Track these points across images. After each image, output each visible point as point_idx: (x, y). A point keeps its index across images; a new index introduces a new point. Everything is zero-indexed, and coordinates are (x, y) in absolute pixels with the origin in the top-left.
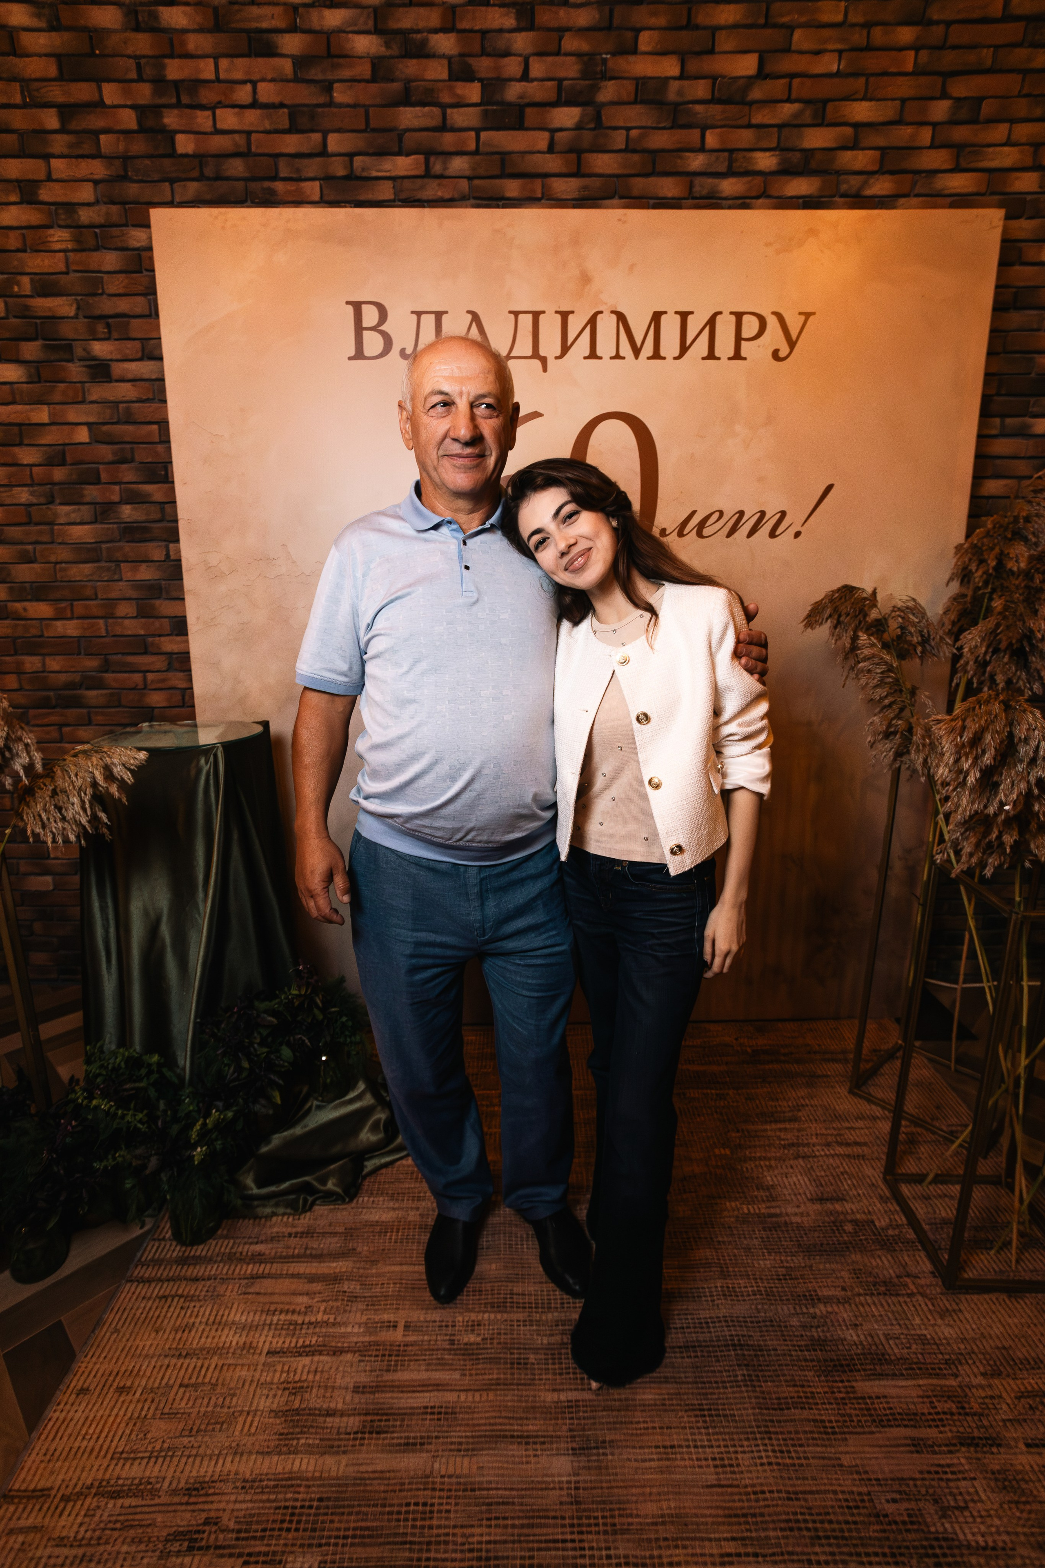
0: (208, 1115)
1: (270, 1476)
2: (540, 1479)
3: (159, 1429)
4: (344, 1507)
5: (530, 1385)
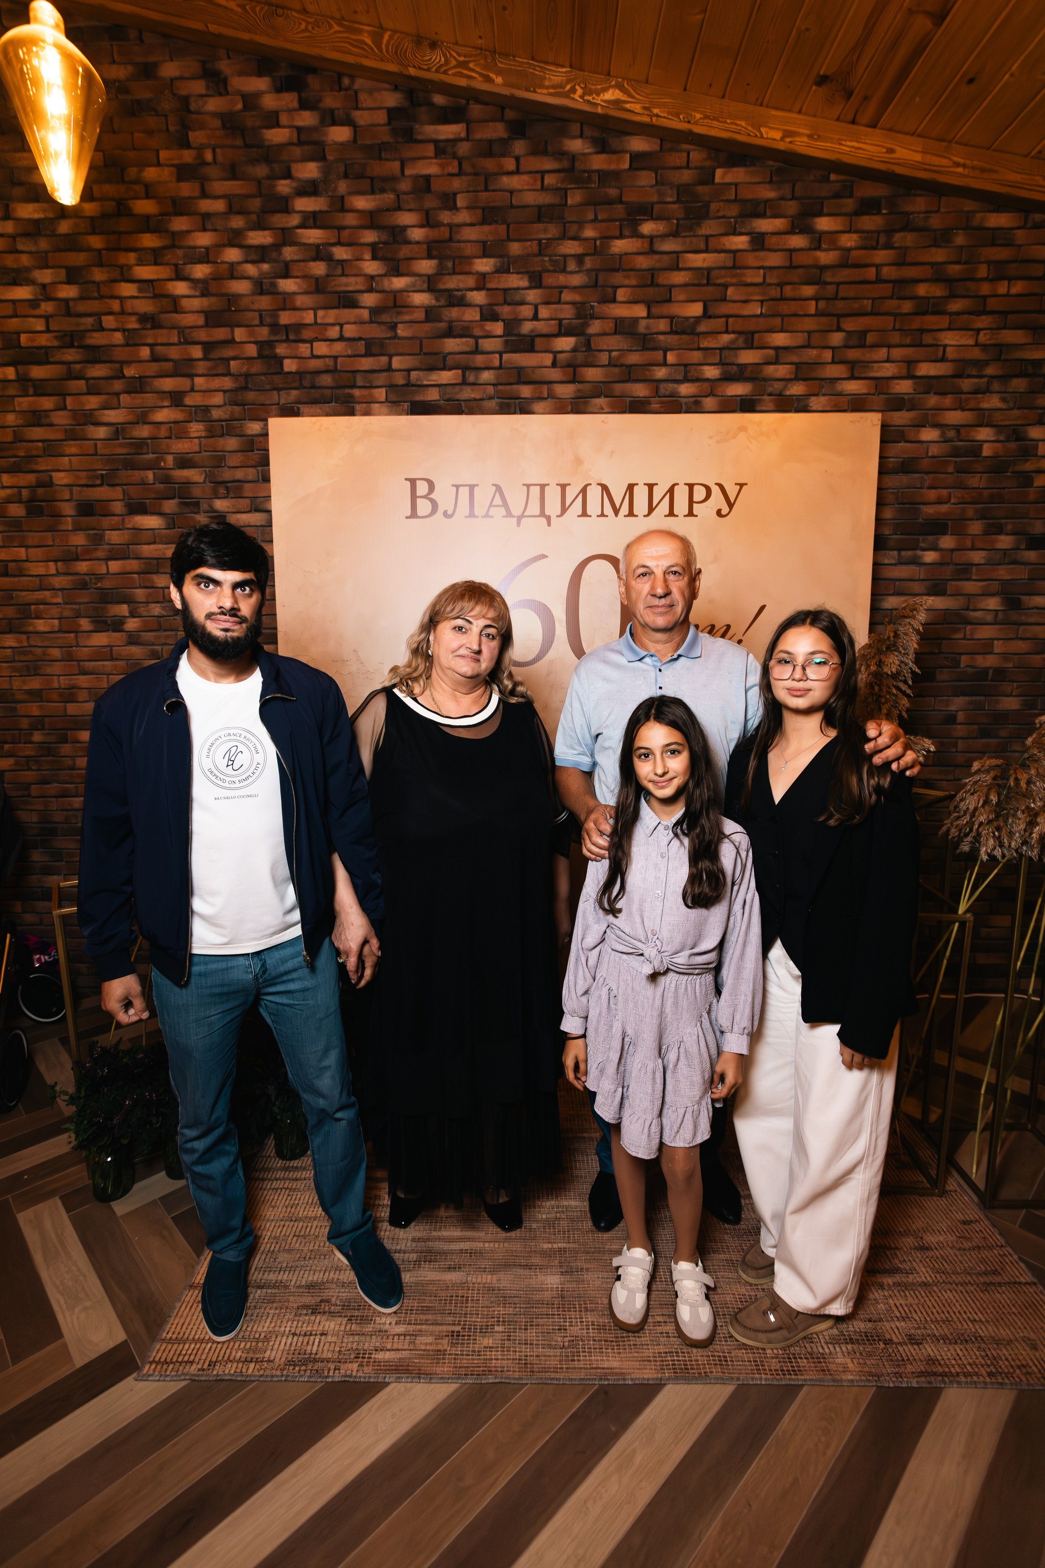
2: (539, 1286)
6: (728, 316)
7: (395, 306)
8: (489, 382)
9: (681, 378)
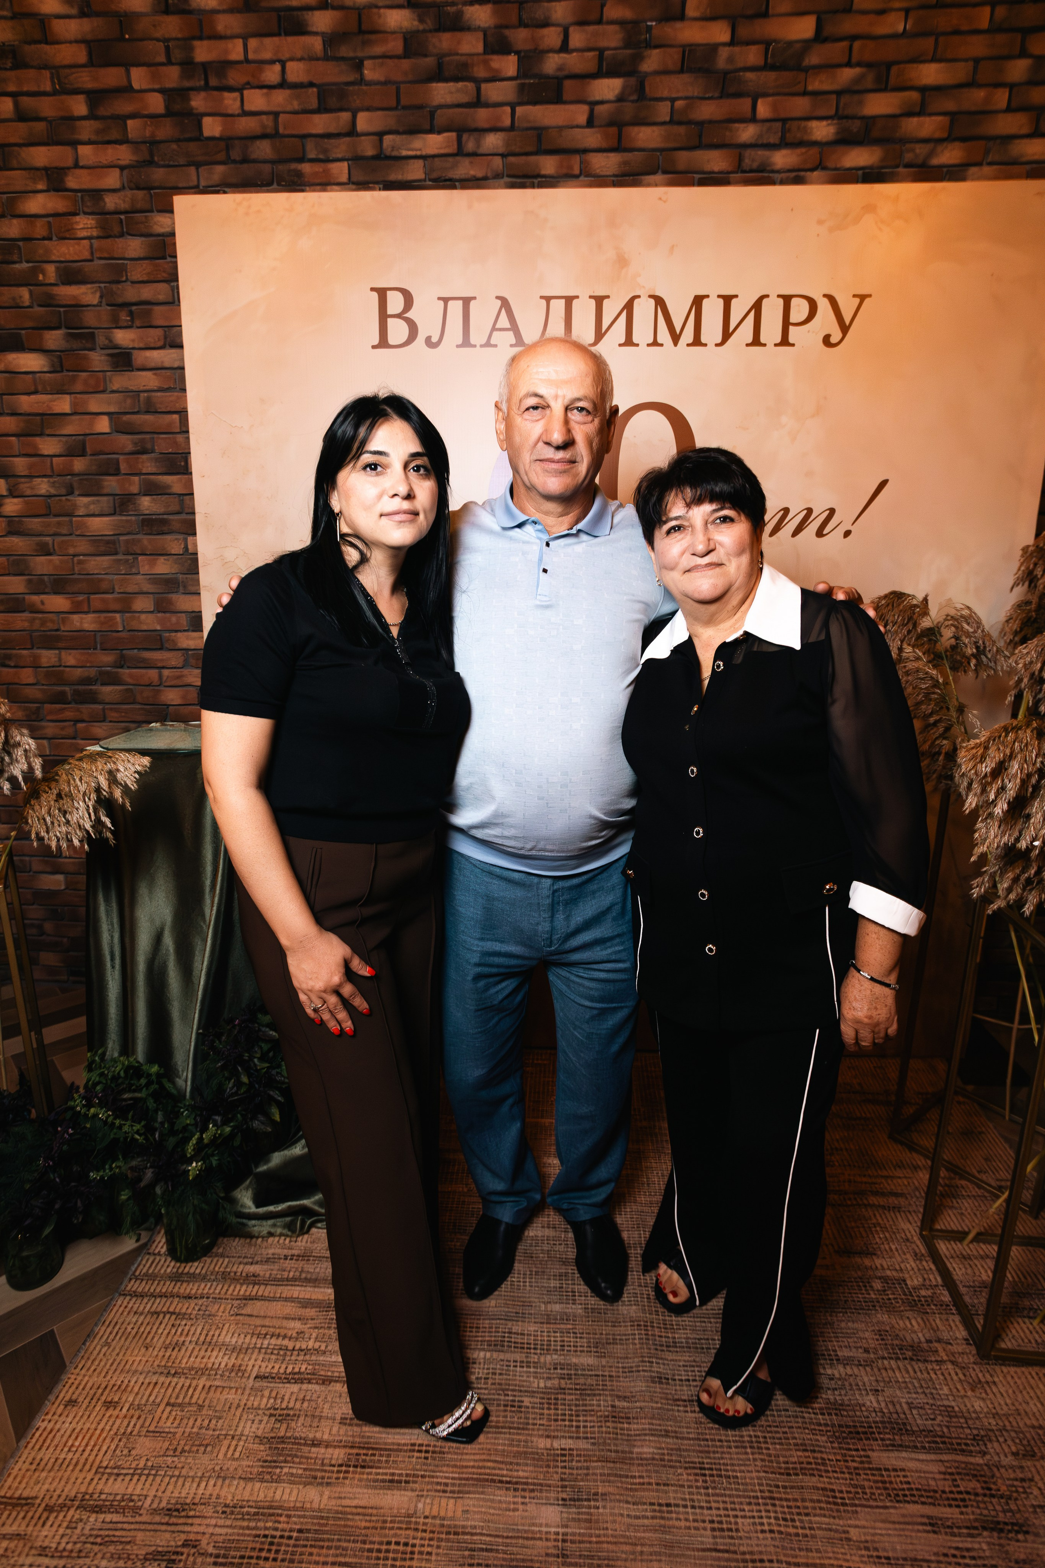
0: (205, 1129)
1: (250, 1503)
2: (526, 1528)
3: (145, 1446)
4: (323, 1540)
5: (523, 1429)
6: (854, 38)
7: (361, 32)
8: (495, 151)
9: (777, 142)
